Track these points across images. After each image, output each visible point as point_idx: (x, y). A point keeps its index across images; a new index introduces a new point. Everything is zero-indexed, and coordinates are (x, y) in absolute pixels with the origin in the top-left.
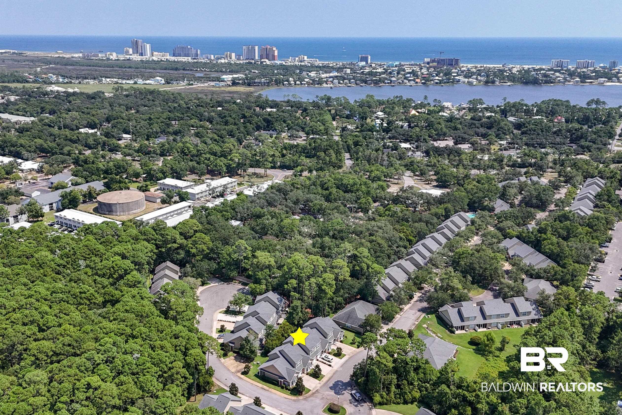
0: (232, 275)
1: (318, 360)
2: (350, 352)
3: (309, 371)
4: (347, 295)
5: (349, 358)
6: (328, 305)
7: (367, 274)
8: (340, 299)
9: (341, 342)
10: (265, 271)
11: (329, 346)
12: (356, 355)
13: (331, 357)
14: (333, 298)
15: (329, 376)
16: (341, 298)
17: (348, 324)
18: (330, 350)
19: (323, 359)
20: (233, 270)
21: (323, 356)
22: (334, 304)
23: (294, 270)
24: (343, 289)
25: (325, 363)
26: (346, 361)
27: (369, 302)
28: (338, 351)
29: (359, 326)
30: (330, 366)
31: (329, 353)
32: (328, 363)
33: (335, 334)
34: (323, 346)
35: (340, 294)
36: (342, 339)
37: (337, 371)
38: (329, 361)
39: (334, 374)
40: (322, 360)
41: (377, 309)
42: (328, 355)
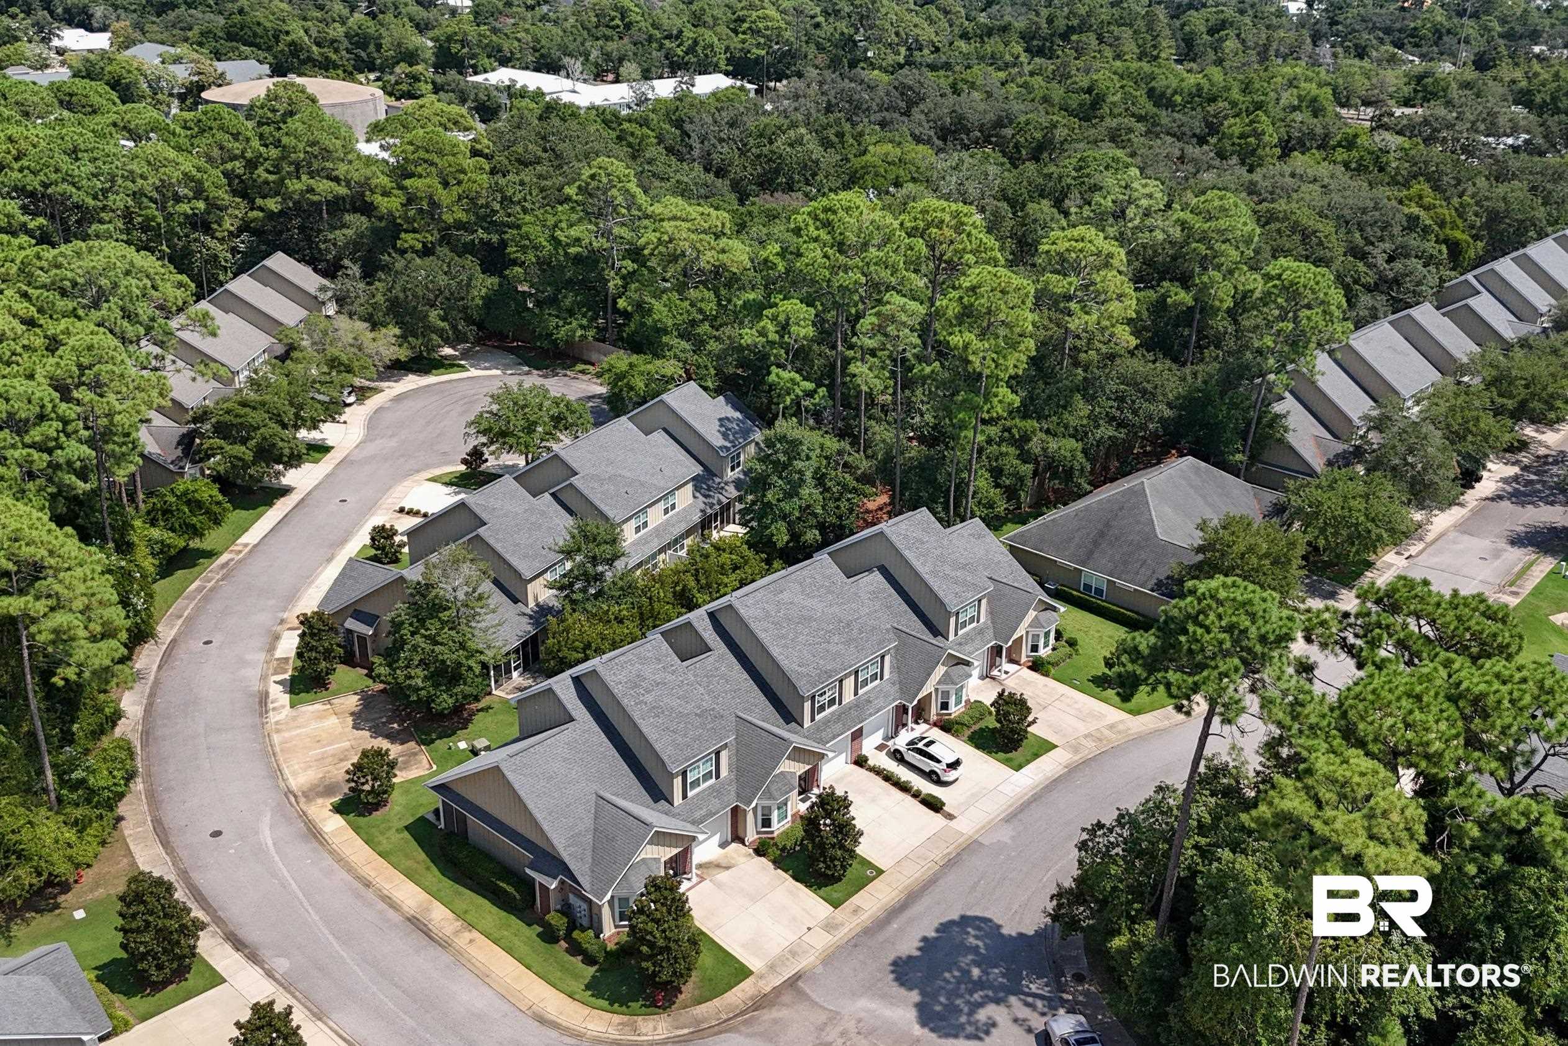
0: (562, 333)
1: (860, 762)
2: (1083, 728)
3: (778, 827)
4: (1106, 431)
5: (1072, 771)
6: (996, 473)
7: (1230, 343)
8: (1066, 447)
9: (1037, 666)
10: (693, 293)
11: (946, 679)
12: (1114, 751)
13: (947, 747)
14: (1026, 438)
15: (914, 873)
16: (1072, 443)
17: (1095, 577)
18: (955, 710)
19: (897, 756)
20: (571, 313)
21: (902, 741)
22: (1027, 469)
23: (814, 254)
24: (1090, 399)
25: (904, 788)
26: (1053, 785)
27: (1234, 471)
28: (1001, 716)
29: (1159, 586)
30: (934, 805)
31: (946, 727)
32: (927, 788)
33: (1004, 621)
34: (910, 681)
35: (1073, 421)
36: (1044, 652)
37: (972, 847)
38: (933, 777)
39: (952, 863)
40: (891, 766)
41: (1278, 510)
42: (935, 733)
